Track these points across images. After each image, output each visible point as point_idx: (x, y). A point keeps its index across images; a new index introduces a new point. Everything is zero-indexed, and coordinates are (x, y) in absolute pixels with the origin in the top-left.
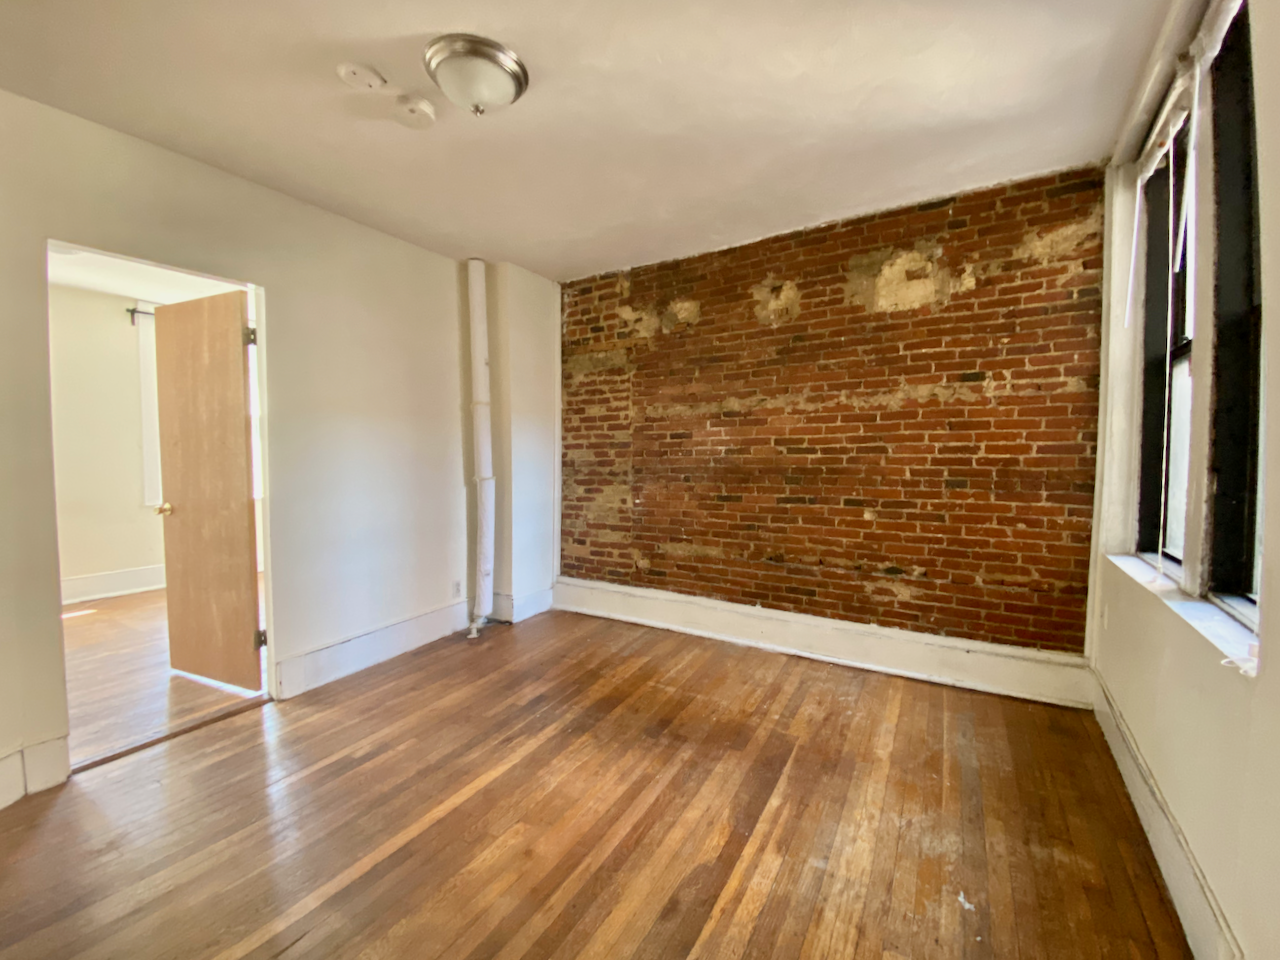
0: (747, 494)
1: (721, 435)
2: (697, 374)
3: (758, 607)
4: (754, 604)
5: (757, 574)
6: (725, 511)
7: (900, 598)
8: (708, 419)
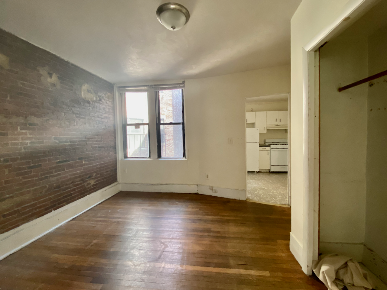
0: (43, 163)
1: (27, 135)
2: (8, 98)
3: (53, 212)
4: (51, 211)
5: (51, 198)
6: (33, 174)
7: (92, 184)
8: (19, 125)
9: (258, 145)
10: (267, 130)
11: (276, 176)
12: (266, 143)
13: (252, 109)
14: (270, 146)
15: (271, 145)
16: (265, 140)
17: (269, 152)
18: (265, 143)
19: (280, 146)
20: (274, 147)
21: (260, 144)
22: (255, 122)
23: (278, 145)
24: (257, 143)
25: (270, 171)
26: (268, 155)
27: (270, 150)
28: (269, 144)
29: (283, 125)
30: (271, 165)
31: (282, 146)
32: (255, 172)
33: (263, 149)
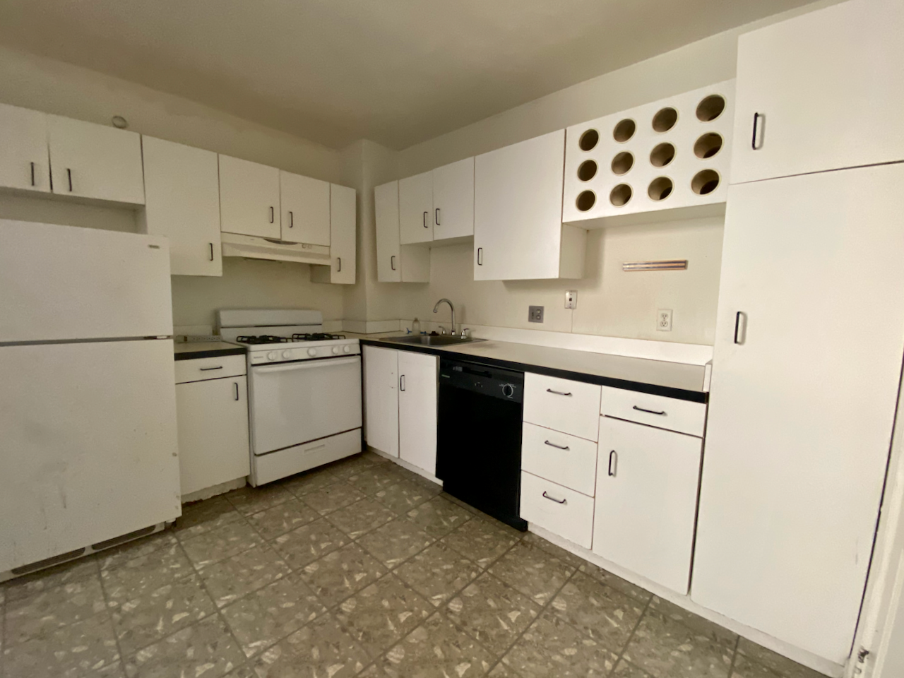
9: (169, 348)
10: (227, 261)
11: (279, 501)
12: (222, 331)
13: (117, 118)
14: (244, 351)
15: (253, 347)
16: (216, 315)
17: (242, 382)
18: (216, 332)
19: (300, 349)
20: (270, 357)
21: (183, 341)
22: (139, 201)
23: (289, 340)
24: (154, 338)
25: (254, 486)
26: (237, 399)
27: (246, 375)
28: (240, 339)
29: (303, 244)
30: (255, 455)
31: (306, 349)
32: (156, 530)
33: (202, 370)
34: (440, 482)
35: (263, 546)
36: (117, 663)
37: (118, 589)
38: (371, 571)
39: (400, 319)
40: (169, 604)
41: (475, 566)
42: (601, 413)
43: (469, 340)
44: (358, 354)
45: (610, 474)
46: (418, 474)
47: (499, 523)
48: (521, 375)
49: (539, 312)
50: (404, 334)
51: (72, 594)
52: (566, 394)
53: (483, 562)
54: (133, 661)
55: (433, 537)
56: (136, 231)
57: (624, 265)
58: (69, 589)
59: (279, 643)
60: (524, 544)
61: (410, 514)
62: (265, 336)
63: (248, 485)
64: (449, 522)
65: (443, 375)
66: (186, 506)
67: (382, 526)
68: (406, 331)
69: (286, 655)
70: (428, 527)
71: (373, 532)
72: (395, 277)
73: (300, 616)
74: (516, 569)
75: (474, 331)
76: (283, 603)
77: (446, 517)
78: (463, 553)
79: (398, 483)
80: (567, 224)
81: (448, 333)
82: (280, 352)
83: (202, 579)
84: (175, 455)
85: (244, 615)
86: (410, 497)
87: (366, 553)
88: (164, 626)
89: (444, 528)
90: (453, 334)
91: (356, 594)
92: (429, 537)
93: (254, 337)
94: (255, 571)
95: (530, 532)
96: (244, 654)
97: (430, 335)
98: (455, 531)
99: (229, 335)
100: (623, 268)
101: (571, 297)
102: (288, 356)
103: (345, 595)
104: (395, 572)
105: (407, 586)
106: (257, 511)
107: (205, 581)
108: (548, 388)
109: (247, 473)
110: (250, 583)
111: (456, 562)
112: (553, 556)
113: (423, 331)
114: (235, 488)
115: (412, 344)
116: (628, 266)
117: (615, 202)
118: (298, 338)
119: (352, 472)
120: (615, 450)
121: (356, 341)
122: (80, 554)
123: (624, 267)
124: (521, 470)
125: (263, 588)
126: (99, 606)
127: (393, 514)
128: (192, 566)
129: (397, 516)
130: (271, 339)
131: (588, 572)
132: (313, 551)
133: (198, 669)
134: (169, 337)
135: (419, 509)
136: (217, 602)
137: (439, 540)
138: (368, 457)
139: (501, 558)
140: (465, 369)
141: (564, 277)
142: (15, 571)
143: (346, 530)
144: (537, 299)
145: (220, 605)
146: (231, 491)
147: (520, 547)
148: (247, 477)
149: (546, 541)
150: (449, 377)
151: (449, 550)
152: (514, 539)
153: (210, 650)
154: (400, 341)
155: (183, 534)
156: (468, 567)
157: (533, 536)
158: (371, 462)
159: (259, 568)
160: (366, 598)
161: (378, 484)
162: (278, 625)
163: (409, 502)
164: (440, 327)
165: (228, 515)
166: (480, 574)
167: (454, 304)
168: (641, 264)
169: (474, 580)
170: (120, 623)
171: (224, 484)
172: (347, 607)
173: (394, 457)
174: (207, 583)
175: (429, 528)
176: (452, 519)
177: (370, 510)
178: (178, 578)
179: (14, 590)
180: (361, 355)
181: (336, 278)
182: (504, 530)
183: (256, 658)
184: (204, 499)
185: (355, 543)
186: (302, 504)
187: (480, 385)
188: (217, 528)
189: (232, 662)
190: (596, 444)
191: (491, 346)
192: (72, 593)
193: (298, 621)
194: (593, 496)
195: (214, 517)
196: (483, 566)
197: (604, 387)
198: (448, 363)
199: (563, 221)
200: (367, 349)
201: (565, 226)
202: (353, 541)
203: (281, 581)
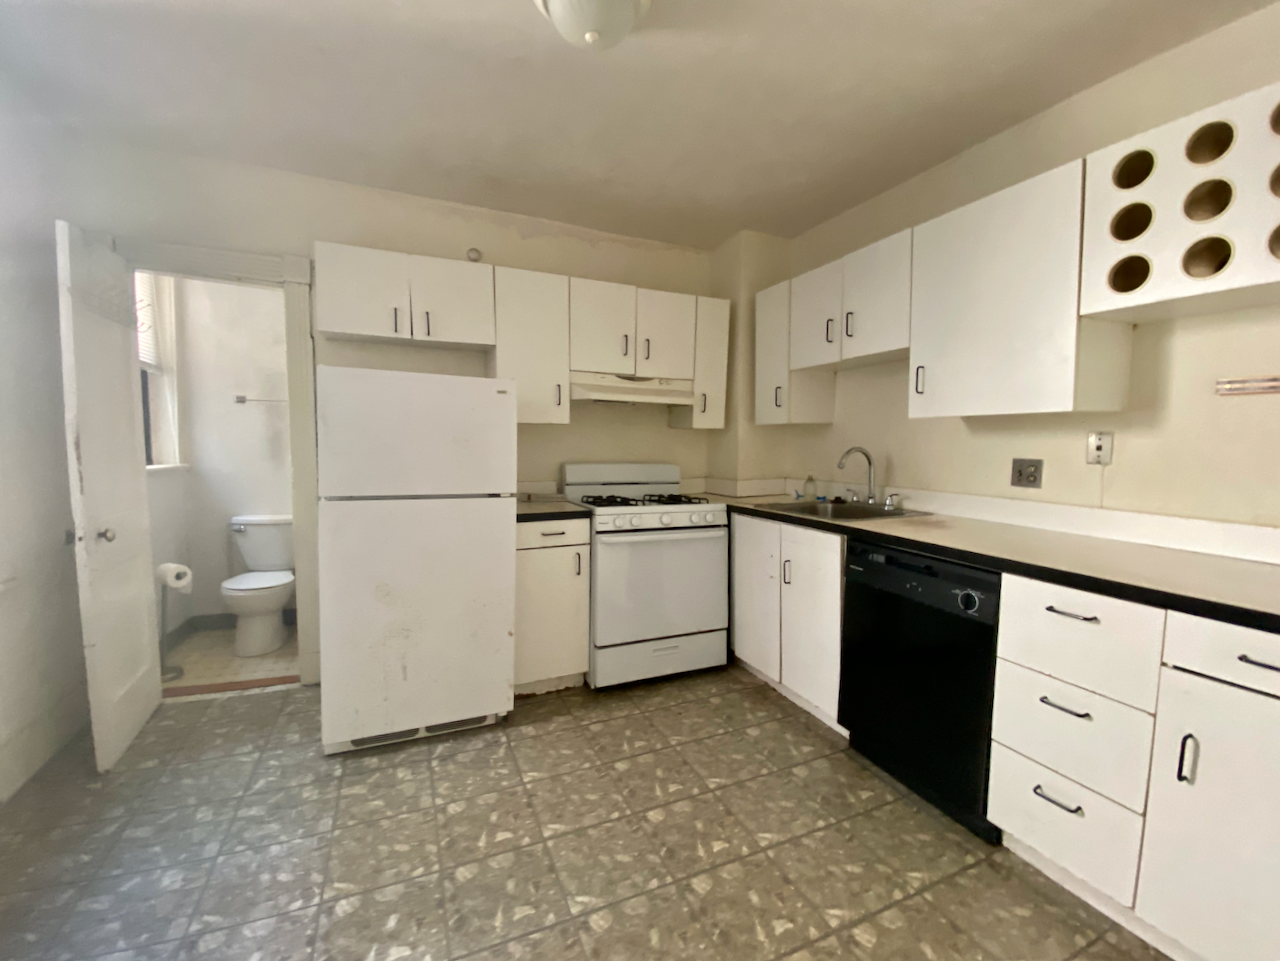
9: (511, 508)
10: (575, 405)
11: (621, 712)
12: (568, 489)
13: (472, 250)
14: (589, 515)
15: (599, 510)
16: (562, 470)
17: (585, 551)
18: (561, 490)
19: (652, 515)
20: (618, 523)
21: (526, 499)
22: (489, 342)
23: (639, 503)
24: (497, 496)
25: (593, 687)
26: (579, 574)
27: (590, 544)
28: (585, 499)
29: (661, 379)
30: (596, 647)
31: (658, 516)
32: (488, 722)
33: (544, 535)
34: (845, 733)
35: (598, 770)
36: (436, 876)
37: (446, 785)
38: (736, 842)
39: (785, 478)
40: (494, 818)
41: (901, 881)
42: (1165, 660)
43: (898, 512)
44: (725, 526)
45: (1181, 777)
46: (809, 713)
47: (946, 820)
48: (993, 578)
49: (1033, 469)
50: (791, 500)
51: (402, 781)
52: (1086, 619)
53: (915, 878)
54: (452, 878)
55: (831, 815)
56: (487, 375)
57: (1218, 383)
58: (401, 774)
59: (610, 906)
60: (992, 865)
61: (795, 770)
62: (613, 497)
63: (586, 684)
64: (858, 798)
65: (852, 566)
66: (519, 698)
67: (752, 779)
68: (794, 495)
69: (617, 927)
70: (823, 798)
71: (740, 784)
72: (780, 417)
73: (638, 879)
74: (975, 905)
75: (908, 498)
76: (619, 853)
77: (852, 788)
78: (881, 853)
79: (778, 720)
80: (1091, 317)
81: (861, 500)
82: (628, 517)
83: (531, 795)
84: (511, 634)
85: (572, 855)
86: (797, 745)
87: (729, 813)
88: (488, 843)
89: (850, 805)
90: (871, 502)
91: (713, 869)
92: (824, 813)
93: (600, 498)
94: (587, 800)
95: (1007, 850)
96: (568, 907)
97: (832, 502)
98: (867, 814)
99: (574, 494)
100: (1217, 391)
101: (1099, 443)
102: (637, 523)
103: (697, 867)
104: (771, 853)
105: (787, 881)
106: (594, 721)
107: (534, 798)
108: (1049, 605)
109: (585, 669)
110: (582, 815)
111: (868, 866)
112: (1052, 903)
113: (821, 495)
114: (571, 685)
115: (804, 515)
116: (1228, 386)
117: (1194, 270)
118: (650, 501)
119: (714, 690)
120: (1195, 735)
121: (723, 507)
122: (413, 735)
123: (1219, 387)
124: (990, 740)
125: (594, 826)
126: (425, 801)
127: (770, 765)
128: (520, 776)
129: (775, 769)
130: (619, 500)
131: (1124, 947)
132: (658, 792)
133: (517, 910)
134: (512, 495)
135: (810, 768)
136: (543, 829)
137: (839, 822)
138: (736, 673)
139: (949, 880)
140: (889, 560)
141: (1084, 408)
142: (355, 742)
143: (703, 772)
144: (1028, 447)
145: (547, 834)
146: (567, 689)
147: (984, 867)
148: (585, 675)
149: (1038, 873)
150: (861, 569)
151: (855, 842)
152: (974, 855)
153: (532, 889)
154: (785, 510)
155: (513, 732)
156: (888, 878)
157: (1012, 856)
158: (741, 682)
159: (593, 797)
160: (725, 879)
161: (749, 716)
162: (611, 882)
163: (795, 753)
164: (848, 490)
165: (562, 719)
166: (908, 897)
167: (873, 457)
168: (1257, 381)
169: (897, 903)
170: (445, 826)
171: (560, 678)
172: (701, 885)
173: (773, 681)
174: (535, 801)
175: (826, 801)
176: (865, 795)
177: (737, 752)
178: (505, 788)
179: (351, 764)
180: (729, 526)
181: (700, 421)
182: (956, 834)
183: (582, 919)
184: (538, 693)
185: (715, 796)
186: (647, 723)
187: (917, 587)
188: (549, 733)
189: (556, 914)
190: (1152, 719)
191: (940, 524)
192: (402, 778)
193: (634, 885)
194: (1141, 811)
195: (546, 718)
196: (916, 884)
197: (1171, 613)
198: (858, 547)
199: (1082, 313)
200: (737, 518)
201: (1084, 321)
202: (712, 791)
203: (616, 823)
